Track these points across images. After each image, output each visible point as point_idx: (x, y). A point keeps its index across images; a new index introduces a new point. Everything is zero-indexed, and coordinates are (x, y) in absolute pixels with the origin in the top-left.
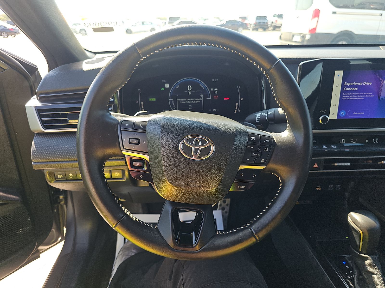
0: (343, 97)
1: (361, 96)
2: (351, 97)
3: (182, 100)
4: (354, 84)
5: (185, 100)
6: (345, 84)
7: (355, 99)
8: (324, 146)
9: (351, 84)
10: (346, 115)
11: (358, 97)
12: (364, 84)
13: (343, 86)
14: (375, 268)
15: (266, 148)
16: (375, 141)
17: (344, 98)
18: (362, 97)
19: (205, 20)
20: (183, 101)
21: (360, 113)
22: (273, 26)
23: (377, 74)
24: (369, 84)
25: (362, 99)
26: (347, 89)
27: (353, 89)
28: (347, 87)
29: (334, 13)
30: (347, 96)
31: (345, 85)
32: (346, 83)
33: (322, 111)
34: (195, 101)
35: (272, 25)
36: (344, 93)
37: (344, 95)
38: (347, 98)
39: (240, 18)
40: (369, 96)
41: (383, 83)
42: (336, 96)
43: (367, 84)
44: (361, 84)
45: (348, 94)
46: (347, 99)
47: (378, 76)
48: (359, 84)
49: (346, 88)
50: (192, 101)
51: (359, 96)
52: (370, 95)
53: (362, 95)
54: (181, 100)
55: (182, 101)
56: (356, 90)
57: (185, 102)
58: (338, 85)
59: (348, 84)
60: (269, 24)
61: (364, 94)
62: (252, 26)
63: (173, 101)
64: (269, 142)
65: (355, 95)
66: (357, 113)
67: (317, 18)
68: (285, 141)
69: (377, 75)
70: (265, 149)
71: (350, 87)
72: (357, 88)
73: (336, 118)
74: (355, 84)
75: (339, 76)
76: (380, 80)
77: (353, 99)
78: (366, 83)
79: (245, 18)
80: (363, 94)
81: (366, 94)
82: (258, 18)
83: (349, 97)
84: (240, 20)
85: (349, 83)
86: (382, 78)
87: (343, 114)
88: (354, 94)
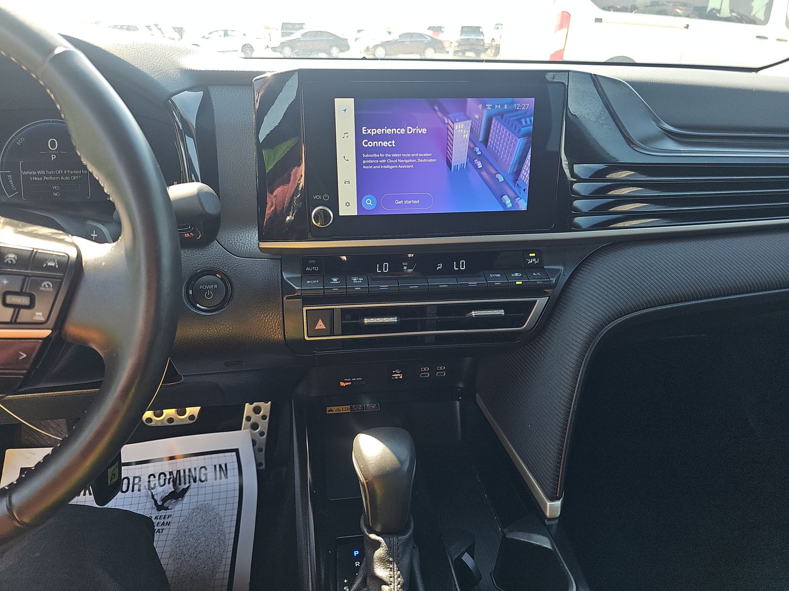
0: (364, 162)
1: (407, 161)
2: (383, 164)
3: (35, 173)
4: (384, 131)
5: (43, 172)
6: (363, 130)
7: (393, 167)
8: (334, 280)
9: (379, 131)
10: (378, 206)
11: (398, 163)
12: (408, 133)
13: (359, 137)
14: (391, 566)
15: (48, 284)
16: (458, 266)
17: (366, 164)
18: (409, 164)
19: (359, 31)
20: (37, 175)
21: (410, 202)
22: (494, 46)
23: (436, 108)
24: (420, 132)
25: (409, 167)
26: (371, 144)
27: (385, 144)
28: (370, 138)
29: (599, 20)
30: (372, 162)
31: (363, 133)
32: (366, 128)
33: (320, 197)
34: (69, 175)
35: (493, 43)
36: (366, 154)
37: (366, 159)
38: (373, 164)
39: (429, 28)
40: (425, 160)
41: (453, 129)
42: (348, 160)
43: (416, 131)
44: (403, 131)
45: (375, 155)
46: (374, 167)
47: (439, 113)
48: (397, 131)
49: (367, 141)
50: (60, 175)
51: (402, 161)
52: (427, 158)
53: (408, 158)
54: (31, 173)
55: (34, 176)
56: (391, 146)
57: (41, 179)
58: (347, 133)
59: (371, 131)
60: (487, 41)
61: (413, 155)
62: (453, 45)
63: (10, 176)
64: (57, 266)
65: (392, 158)
66: (403, 202)
67: (565, 30)
68: (104, 264)
69: (435, 110)
70: (45, 285)
71: (377, 138)
72: (393, 142)
73: (357, 215)
74: (388, 131)
75: (345, 110)
76: (446, 122)
77: (388, 167)
78: (413, 130)
79: (438, 29)
80: (409, 155)
81: (417, 155)
82: (465, 30)
83: (379, 164)
84: (430, 33)
85: (373, 130)
86: (448, 118)
87: (370, 203)
88: (390, 155)
